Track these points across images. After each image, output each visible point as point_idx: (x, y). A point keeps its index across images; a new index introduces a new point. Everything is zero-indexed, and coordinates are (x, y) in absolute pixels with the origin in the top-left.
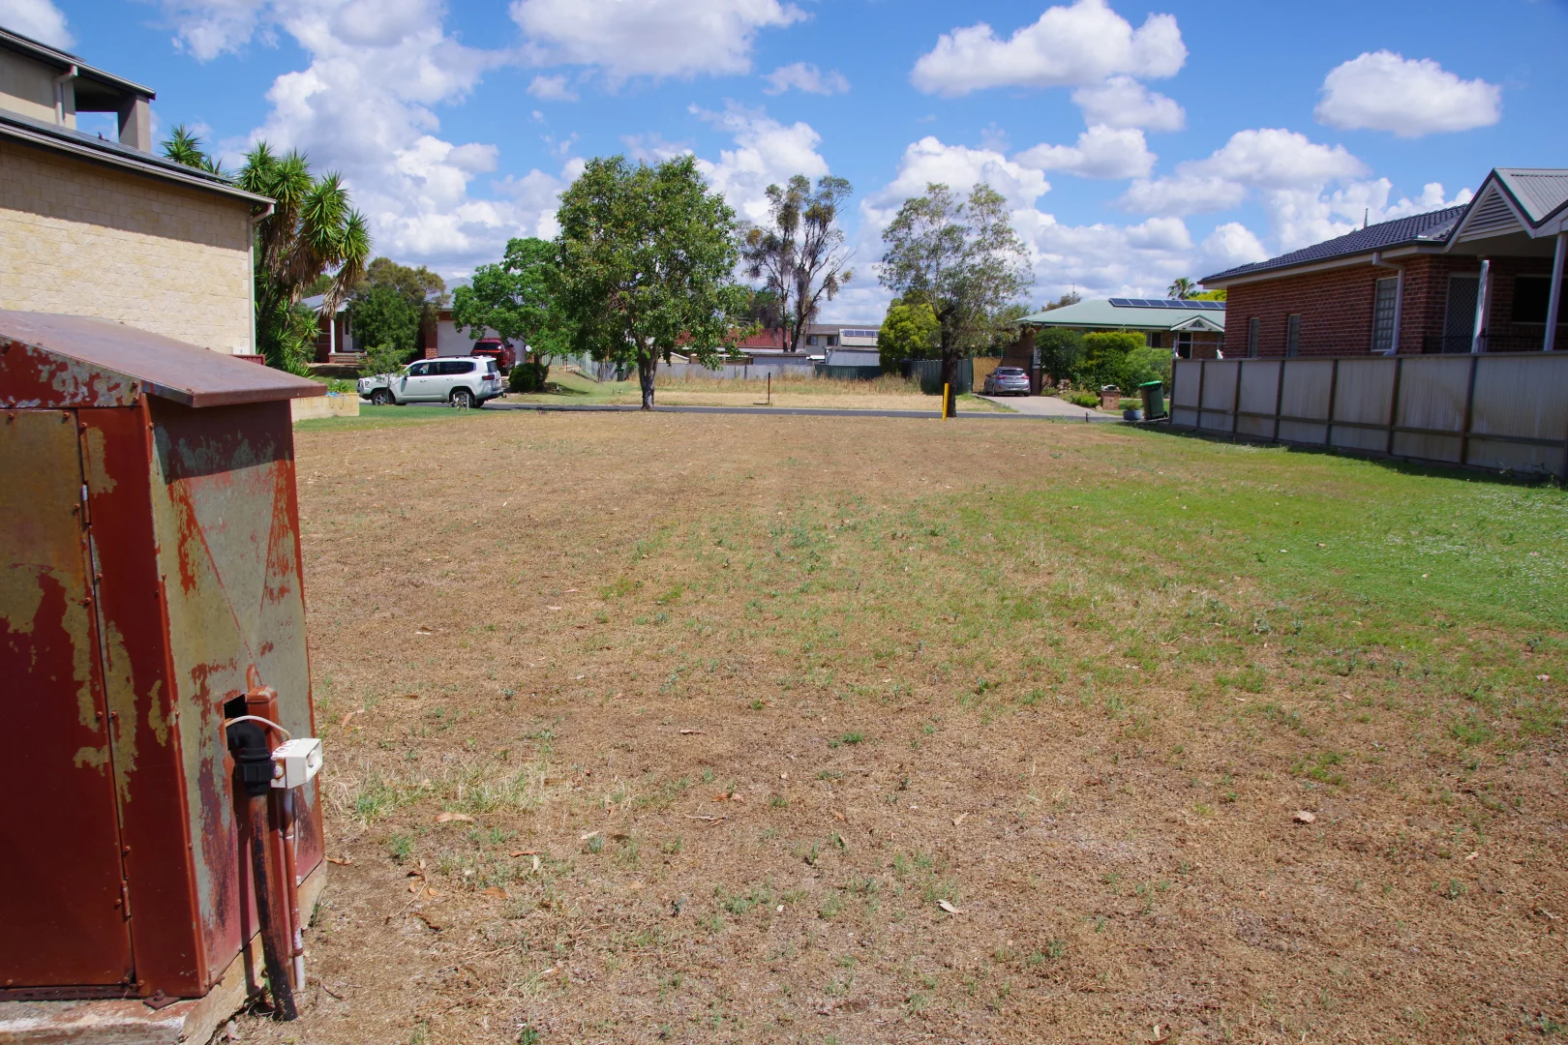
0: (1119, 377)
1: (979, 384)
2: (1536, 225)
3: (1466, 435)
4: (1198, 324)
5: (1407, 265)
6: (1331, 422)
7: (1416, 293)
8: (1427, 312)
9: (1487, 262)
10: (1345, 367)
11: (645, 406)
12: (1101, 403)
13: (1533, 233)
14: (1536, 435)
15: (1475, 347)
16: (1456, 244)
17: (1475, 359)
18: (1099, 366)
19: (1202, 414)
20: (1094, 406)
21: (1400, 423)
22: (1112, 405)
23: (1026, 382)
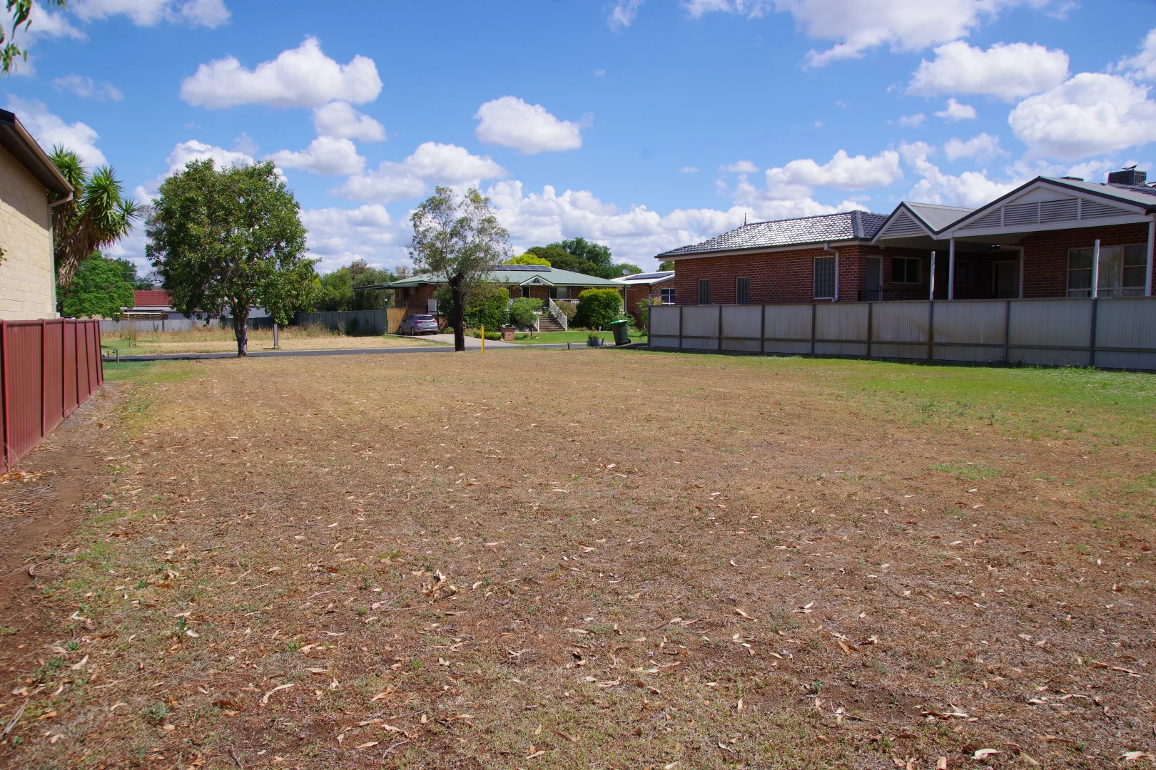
0: (494, 318)
1: (392, 326)
2: (937, 233)
3: (931, 343)
4: (536, 281)
5: (840, 251)
6: (814, 340)
7: (851, 266)
8: (858, 277)
9: (934, 252)
10: (821, 309)
11: (241, 353)
12: (503, 336)
13: (935, 237)
14: (982, 342)
15: (931, 297)
16: (878, 240)
17: (932, 303)
18: (481, 311)
19: (683, 340)
20: (498, 339)
21: (874, 339)
22: (510, 337)
23: (436, 324)
